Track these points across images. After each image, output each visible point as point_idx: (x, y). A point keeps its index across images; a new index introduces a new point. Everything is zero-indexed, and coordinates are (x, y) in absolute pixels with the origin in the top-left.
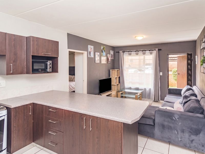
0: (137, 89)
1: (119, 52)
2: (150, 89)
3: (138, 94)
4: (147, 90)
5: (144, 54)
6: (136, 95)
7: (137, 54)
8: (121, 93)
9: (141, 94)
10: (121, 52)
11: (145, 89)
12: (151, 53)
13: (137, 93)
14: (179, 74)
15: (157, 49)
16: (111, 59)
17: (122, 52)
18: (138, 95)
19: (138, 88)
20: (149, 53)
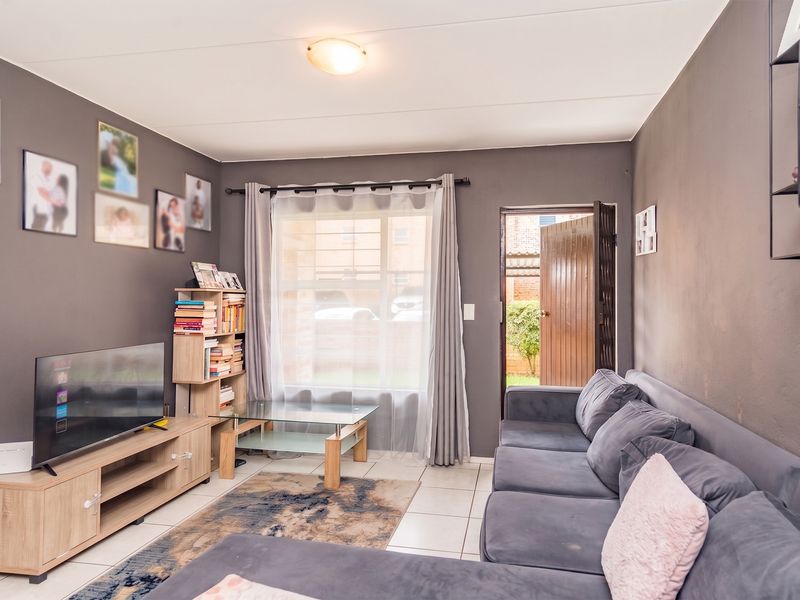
0: (341, 401)
1: (242, 192)
2: (413, 401)
3: (345, 433)
4: (399, 400)
5: (383, 204)
6: (333, 437)
7: (346, 206)
8: (240, 429)
9: (360, 430)
10: (253, 189)
11: (387, 398)
12: (419, 203)
13: (337, 428)
14: (547, 314)
15: (448, 179)
16: (189, 230)
17: (262, 191)
18: (342, 437)
19: (349, 394)
20: (409, 202)
